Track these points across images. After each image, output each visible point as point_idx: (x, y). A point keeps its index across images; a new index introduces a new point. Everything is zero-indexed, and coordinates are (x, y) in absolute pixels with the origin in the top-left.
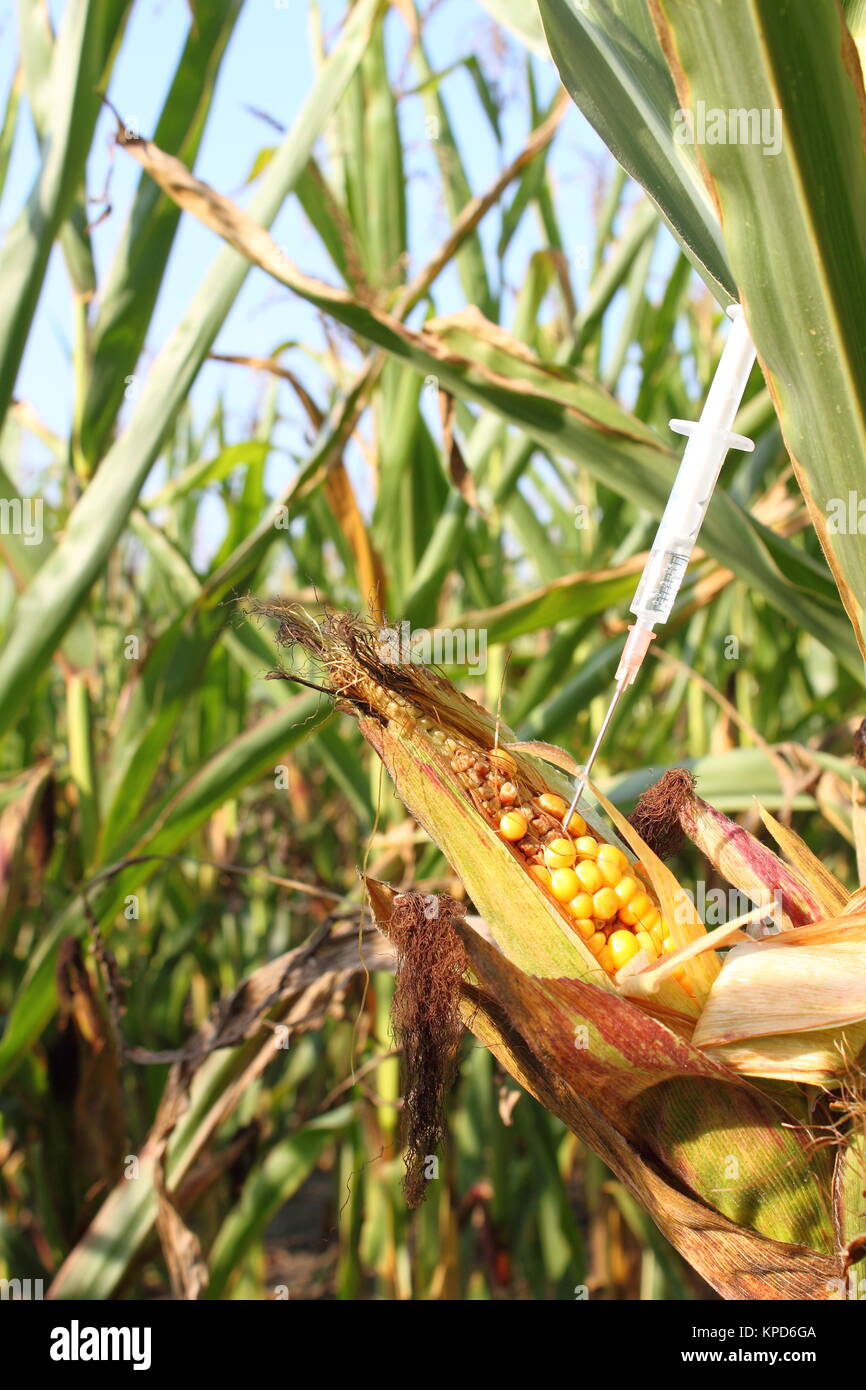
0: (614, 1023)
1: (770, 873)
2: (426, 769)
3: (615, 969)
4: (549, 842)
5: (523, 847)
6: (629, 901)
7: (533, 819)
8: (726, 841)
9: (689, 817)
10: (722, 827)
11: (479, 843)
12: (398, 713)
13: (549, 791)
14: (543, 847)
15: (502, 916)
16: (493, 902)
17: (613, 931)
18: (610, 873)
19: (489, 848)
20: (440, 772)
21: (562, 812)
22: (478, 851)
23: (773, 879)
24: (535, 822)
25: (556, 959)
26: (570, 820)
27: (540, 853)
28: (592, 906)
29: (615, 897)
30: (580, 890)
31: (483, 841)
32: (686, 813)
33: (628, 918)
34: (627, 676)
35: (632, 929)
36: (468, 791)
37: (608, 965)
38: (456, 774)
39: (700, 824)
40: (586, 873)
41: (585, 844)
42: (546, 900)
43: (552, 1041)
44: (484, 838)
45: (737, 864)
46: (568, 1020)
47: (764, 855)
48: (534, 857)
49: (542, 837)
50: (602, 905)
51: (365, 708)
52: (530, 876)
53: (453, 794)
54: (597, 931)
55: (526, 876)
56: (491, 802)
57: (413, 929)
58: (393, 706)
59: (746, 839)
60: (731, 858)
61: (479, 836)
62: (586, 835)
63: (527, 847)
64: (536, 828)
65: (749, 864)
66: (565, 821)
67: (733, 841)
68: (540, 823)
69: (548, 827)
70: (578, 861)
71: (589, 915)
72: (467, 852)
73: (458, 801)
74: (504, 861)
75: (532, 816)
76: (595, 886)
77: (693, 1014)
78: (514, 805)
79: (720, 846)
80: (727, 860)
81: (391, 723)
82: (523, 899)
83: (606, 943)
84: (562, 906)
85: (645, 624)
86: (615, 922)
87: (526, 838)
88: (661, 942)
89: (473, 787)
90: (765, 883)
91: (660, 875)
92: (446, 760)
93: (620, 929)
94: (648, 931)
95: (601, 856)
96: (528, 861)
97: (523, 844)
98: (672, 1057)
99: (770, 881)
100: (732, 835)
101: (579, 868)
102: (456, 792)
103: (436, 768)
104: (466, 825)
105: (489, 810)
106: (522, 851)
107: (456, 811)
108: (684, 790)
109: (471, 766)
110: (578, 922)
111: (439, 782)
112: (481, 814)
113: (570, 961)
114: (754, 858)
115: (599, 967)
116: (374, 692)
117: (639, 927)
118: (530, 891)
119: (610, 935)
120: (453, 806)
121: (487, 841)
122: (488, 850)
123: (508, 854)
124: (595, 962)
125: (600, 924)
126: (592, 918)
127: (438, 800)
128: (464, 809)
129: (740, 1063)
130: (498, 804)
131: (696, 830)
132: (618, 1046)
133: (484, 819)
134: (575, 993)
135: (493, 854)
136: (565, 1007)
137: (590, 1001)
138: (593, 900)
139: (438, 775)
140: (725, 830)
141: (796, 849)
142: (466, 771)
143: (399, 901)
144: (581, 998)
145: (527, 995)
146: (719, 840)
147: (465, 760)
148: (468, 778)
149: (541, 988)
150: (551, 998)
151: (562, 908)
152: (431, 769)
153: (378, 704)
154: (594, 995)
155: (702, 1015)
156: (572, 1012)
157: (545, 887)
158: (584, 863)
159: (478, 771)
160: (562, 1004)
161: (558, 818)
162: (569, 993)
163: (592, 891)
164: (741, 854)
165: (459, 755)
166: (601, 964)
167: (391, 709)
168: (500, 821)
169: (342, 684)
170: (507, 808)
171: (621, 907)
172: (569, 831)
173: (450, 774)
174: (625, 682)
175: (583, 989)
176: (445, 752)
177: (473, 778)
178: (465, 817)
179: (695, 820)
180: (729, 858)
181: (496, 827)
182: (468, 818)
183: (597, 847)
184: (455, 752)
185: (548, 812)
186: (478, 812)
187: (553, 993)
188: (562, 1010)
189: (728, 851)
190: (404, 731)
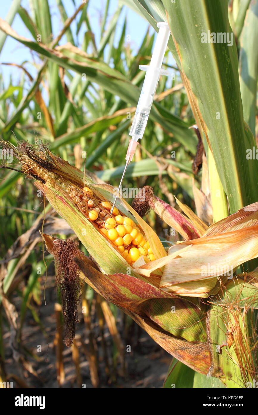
0: (135, 287)
1: (180, 220)
2: (61, 198)
3: (133, 262)
4: (106, 219)
5: (97, 222)
6: (136, 237)
8: (164, 210)
9: (151, 202)
10: (163, 205)
11: (82, 223)
12: (48, 178)
13: (105, 200)
14: (104, 221)
15: (92, 247)
17: (131, 248)
18: (128, 228)
19: (85, 225)
20: (65, 199)
21: (110, 207)
22: (81, 226)
23: (181, 222)
24: (101, 213)
25: (112, 261)
26: (113, 210)
27: (103, 224)
28: (123, 241)
29: (131, 237)
30: (118, 236)
33: (136, 243)
34: (130, 158)
35: (137, 247)
36: (76, 204)
37: (130, 261)
38: (71, 198)
39: (156, 205)
40: (120, 230)
41: (119, 218)
42: (107, 241)
43: (113, 296)
44: (83, 221)
45: (169, 217)
46: (118, 288)
47: (178, 214)
48: (101, 225)
49: (104, 218)
50: (126, 240)
51: (37, 177)
52: (100, 233)
53: (71, 206)
54: (125, 249)
55: (99, 233)
56: (85, 207)
57: (61, 252)
58: (47, 175)
59: (171, 209)
61: (81, 221)
62: (118, 215)
63: (99, 222)
64: (101, 215)
65: (173, 218)
66: (111, 211)
67: (167, 210)
68: (103, 213)
69: (105, 214)
70: (117, 226)
72: (78, 226)
73: (72, 209)
74: (91, 229)
75: (99, 211)
76: (124, 234)
77: (160, 274)
78: (93, 207)
79: (163, 212)
81: (47, 182)
82: (99, 241)
83: (129, 253)
84: (112, 242)
85: (135, 139)
86: (132, 245)
87: (98, 219)
88: (147, 250)
89: (78, 203)
90: (179, 223)
92: (67, 194)
93: (133, 247)
94: (142, 247)
95: (124, 223)
96: (100, 227)
97: (98, 221)
98: (155, 295)
99: (180, 223)
100: (166, 208)
101: (118, 228)
102: (71, 205)
103: (64, 197)
104: (76, 217)
105: (84, 210)
106: (97, 224)
107: (72, 212)
108: (150, 195)
109: (77, 195)
110: (118, 247)
111: (65, 202)
112: (81, 213)
113: (116, 261)
114: (174, 215)
115: (127, 263)
116: (40, 171)
117: (139, 246)
118: (101, 239)
119: (129, 250)
120: (71, 211)
121: (84, 222)
122: (85, 226)
123: (92, 226)
124: (125, 261)
125: (126, 246)
126: (123, 245)
127: (66, 209)
128: (75, 211)
129: (177, 291)
130: (87, 208)
131: (154, 207)
132: (137, 294)
133: (83, 214)
134: (121, 279)
135: (87, 227)
136: (117, 284)
137: (126, 281)
138: (123, 239)
139: (65, 200)
140: (164, 206)
141: (189, 213)
142: (75, 197)
143: (55, 242)
144: (123, 280)
145: (104, 281)
146: (162, 210)
147: (74, 193)
148: (76, 199)
149: (108, 278)
150: (112, 282)
151: (113, 243)
152: (62, 198)
153: (41, 175)
154: (127, 278)
155: (163, 275)
156: (120, 286)
157: (106, 237)
158: (119, 226)
159: (79, 197)
160: (116, 283)
161: (109, 210)
162: (118, 279)
163: (123, 236)
164: (170, 214)
165: (72, 191)
166: (127, 261)
167: (46, 177)
168: (88, 214)
169: (27, 169)
170: (91, 209)
171: (133, 240)
172: (113, 214)
173: (69, 199)
174: (129, 160)
175: (123, 277)
176: (67, 191)
177: (78, 199)
178: (76, 214)
179: (154, 203)
180: (166, 216)
181: (87, 217)
182: (77, 214)
183: (123, 219)
184: (70, 190)
185: (105, 208)
186: (80, 212)
187: (113, 280)
188: (116, 285)
189: (165, 213)
190: (51, 185)
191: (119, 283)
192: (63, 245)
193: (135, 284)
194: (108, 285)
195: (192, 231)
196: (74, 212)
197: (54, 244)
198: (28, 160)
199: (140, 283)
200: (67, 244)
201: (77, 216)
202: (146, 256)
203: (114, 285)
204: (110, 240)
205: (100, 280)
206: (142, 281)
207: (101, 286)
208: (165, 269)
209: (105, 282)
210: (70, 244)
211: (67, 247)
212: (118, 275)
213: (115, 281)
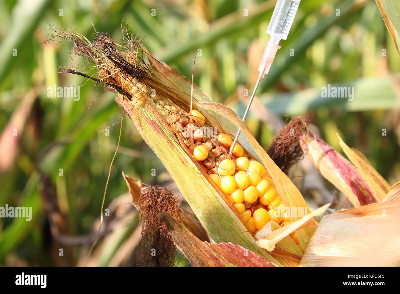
1: (347, 174)
2: (153, 123)
3: (257, 230)
4: (221, 161)
5: (206, 164)
7: (212, 149)
8: (323, 155)
9: (304, 142)
10: (322, 148)
11: (181, 163)
12: (137, 91)
13: (224, 133)
14: (217, 163)
15: (195, 202)
16: (190, 194)
17: (256, 209)
18: (254, 178)
20: (160, 125)
21: (229, 143)
22: (180, 167)
23: (349, 177)
24: (213, 150)
25: (224, 225)
26: (235, 148)
27: (216, 167)
28: (243, 196)
29: (257, 191)
30: (237, 188)
31: (183, 162)
32: (303, 141)
33: (264, 202)
34: (265, 69)
35: (266, 208)
36: (175, 135)
37: (252, 228)
38: (169, 125)
39: (310, 147)
40: (240, 178)
41: (242, 161)
42: (217, 194)
44: (184, 160)
45: (330, 169)
47: (345, 164)
48: (212, 169)
49: (217, 158)
50: (249, 196)
51: (120, 90)
52: (209, 181)
53: (167, 137)
54: (246, 209)
55: (206, 181)
56: (189, 140)
57: (150, 206)
58: (136, 88)
59: (335, 155)
60: (326, 165)
61: (181, 159)
62: (243, 156)
63: (208, 164)
64: (214, 154)
65: (336, 169)
66: (231, 149)
67: (327, 156)
68: (217, 151)
69: (220, 153)
70: (237, 171)
71: (242, 201)
72: (175, 167)
73: (169, 140)
74: (194, 173)
75: (212, 147)
76: (245, 185)
77: (299, 254)
78: (202, 141)
79: (320, 159)
80: (324, 167)
81: (134, 98)
82: (205, 193)
83: (252, 216)
85: (275, 40)
86: (258, 204)
87: (207, 160)
89: (179, 132)
90: (344, 179)
91: (280, 180)
92: (163, 117)
93: (260, 208)
94: (275, 209)
95: (250, 169)
96: (209, 172)
97: (207, 162)
99: (347, 178)
100: (327, 152)
101: (237, 175)
102: (168, 134)
103: (157, 122)
104: (174, 153)
105: (188, 145)
106: (206, 166)
107: (169, 146)
108: (301, 129)
109: (178, 121)
110: (236, 205)
111: (159, 130)
112: (182, 148)
113: (231, 226)
114: (338, 165)
115: (246, 230)
116: (126, 82)
117: (270, 207)
118: (209, 191)
119: (254, 211)
120: (167, 143)
121: (185, 162)
122: (185, 167)
123: (196, 169)
124: (244, 227)
125: (248, 205)
126: (244, 202)
127: (159, 140)
128: (172, 145)
130: (192, 142)
131: (308, 150)
133: (184, 150)
134: (229, 251)
135: (188, 169)
136: (223, 259)
137: (236, 256)
138: (244, 193)
139: (158, 126)
140: (323, 150)
141: (360, 162)
142: (175, 123)
143: (144, 191)
144: (232, 254)
145: (202, 253)
146: (320, 155)
147: (174, 117)
148: (176, 127)
149: (210, 249)
150: (215, 255)
151: (227, 197)
152: (155, 123)
153: (127, 87)
154: (239, 252)
155: (304, 255)
156: (227, 262)
157: (217, 187)
158: (239, 172)
159: (181, 123)
160: (221, 257)
161: (228, 148)
162: (225, 251)
163: (243, 188)
164: (332, 163)
165: (171, 114)
166: (247, 227)
167: (133, 90)
168: (193, 151)
169: (105, 76)
170: (198, 143)
171: (260, 196)
172: (233, 154)
173: (166, 126)
174: (263, 73)
175: (233, 249)
176: (163, 113)
177: (179, 126)
178: (173, 149)
179: (307, 144)
180: (325, 165)
181: (191, 154)
182: (175, 149)
183: (249, 163)
184: (169, 113)
185: (221, 144)
186: (181, 146)
187: (217, 252)
188: (221, 261)
189: (324, 162)
190: (140, 103)
191: (226, 258)
192: (155, 196)
193: (250, 261)
194: (208, 258)
195: (366, 194)
196: (170, 146)
197: (141, 194)
198: (107, 63)
199: (259, 260)
200: (161, 195)
201: (174, 151)
202: (280, 224)
203: (219, 260)
204: (222, 192)
205: (198, 250)
206: (261, 258)
207: (199, 260)
208: (308, 247)
209: (204, 253)
210: (167, 195)
211: (160, 199)
212: (224, 245)
213: (219, 254)
